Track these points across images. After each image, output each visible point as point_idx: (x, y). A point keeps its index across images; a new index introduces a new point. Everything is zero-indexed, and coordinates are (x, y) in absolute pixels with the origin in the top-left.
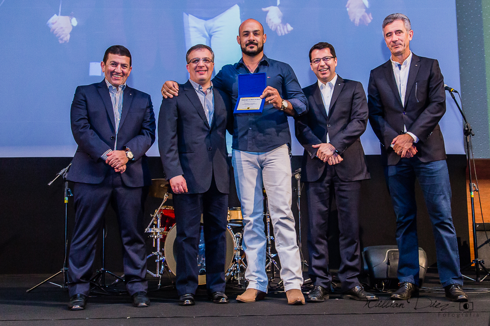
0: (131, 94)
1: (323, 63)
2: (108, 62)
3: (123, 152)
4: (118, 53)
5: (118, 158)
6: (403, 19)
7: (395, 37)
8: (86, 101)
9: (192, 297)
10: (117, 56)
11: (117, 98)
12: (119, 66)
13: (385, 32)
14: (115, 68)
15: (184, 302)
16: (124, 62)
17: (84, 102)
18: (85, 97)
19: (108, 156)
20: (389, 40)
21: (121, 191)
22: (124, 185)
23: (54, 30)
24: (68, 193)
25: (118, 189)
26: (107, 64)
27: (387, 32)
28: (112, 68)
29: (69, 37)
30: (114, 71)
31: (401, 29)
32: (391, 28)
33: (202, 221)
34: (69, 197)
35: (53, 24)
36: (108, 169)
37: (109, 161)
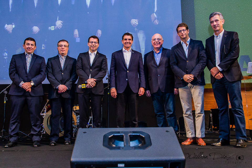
0: (35, 57)
1: (94, 44)
2: (25, 44)
3: (29, 83)
4: (29, 40)
5: (27, 86)
6: (219, 14)
7: (215, 23)
8: (15, 62)
9: (55, 142)
10: (29, 41)
11: (29, 59)
12: (30, 45)
13: (210, 21)
14: (28, 46)
15: (51, 144)
16: (32, 43)
17: (14, 62)
18: (15, 60)
19: (22, 85)
20: (212, 25)
21: (29, 98)
22: (31, 96)
23: (7, 29)
24: (6, 99)
25: (28, 98)
26: (25, 45)
27: (211, 21)
28: (27, 46)
29: (11, 31)
30: (28, 47)
31: (218, 19)
32: (213, 19)
33: (62, 112)
34: (6, 101)
35: (7, 27)
36: (23, 90)
37: (23, 87)
